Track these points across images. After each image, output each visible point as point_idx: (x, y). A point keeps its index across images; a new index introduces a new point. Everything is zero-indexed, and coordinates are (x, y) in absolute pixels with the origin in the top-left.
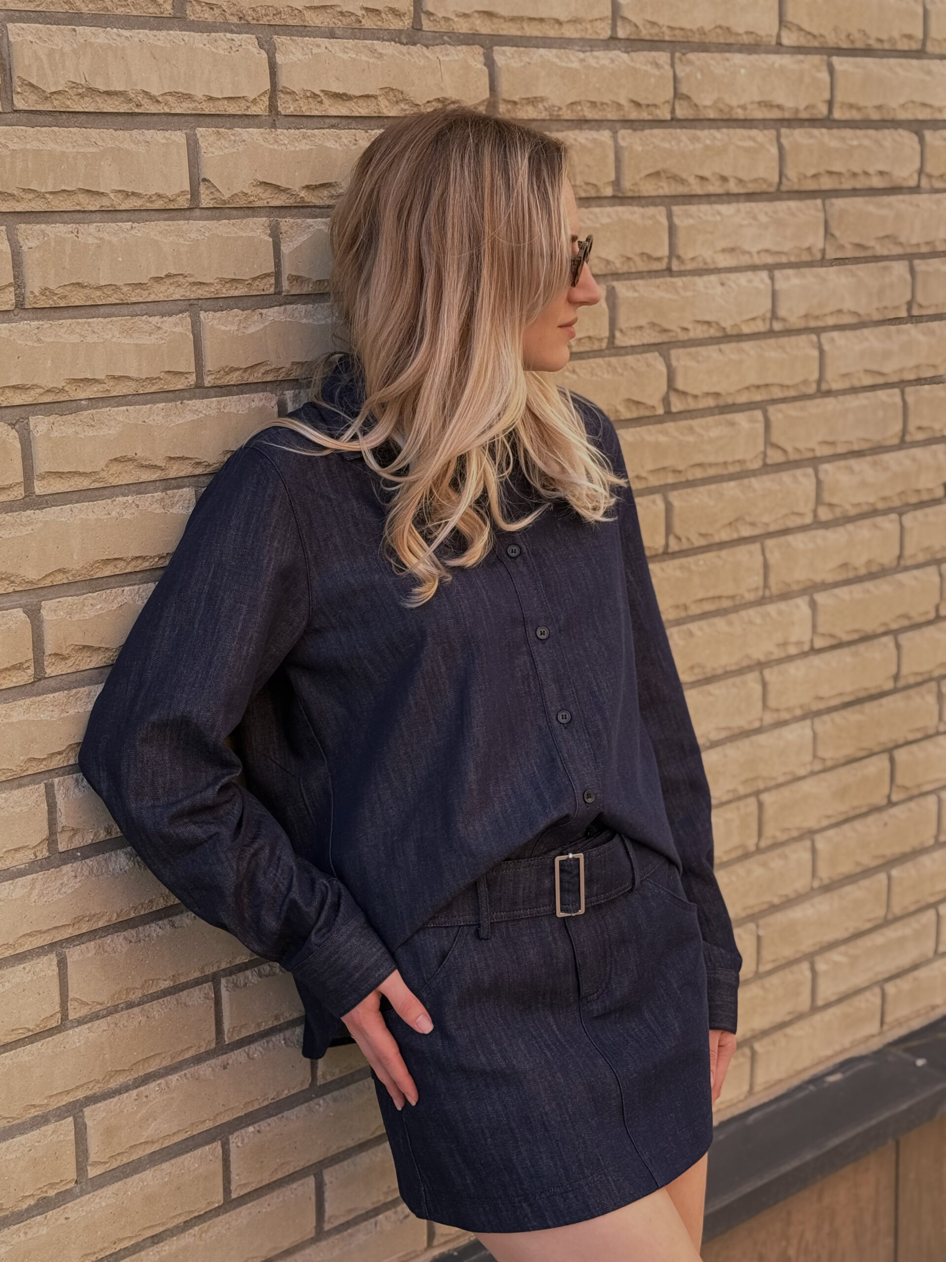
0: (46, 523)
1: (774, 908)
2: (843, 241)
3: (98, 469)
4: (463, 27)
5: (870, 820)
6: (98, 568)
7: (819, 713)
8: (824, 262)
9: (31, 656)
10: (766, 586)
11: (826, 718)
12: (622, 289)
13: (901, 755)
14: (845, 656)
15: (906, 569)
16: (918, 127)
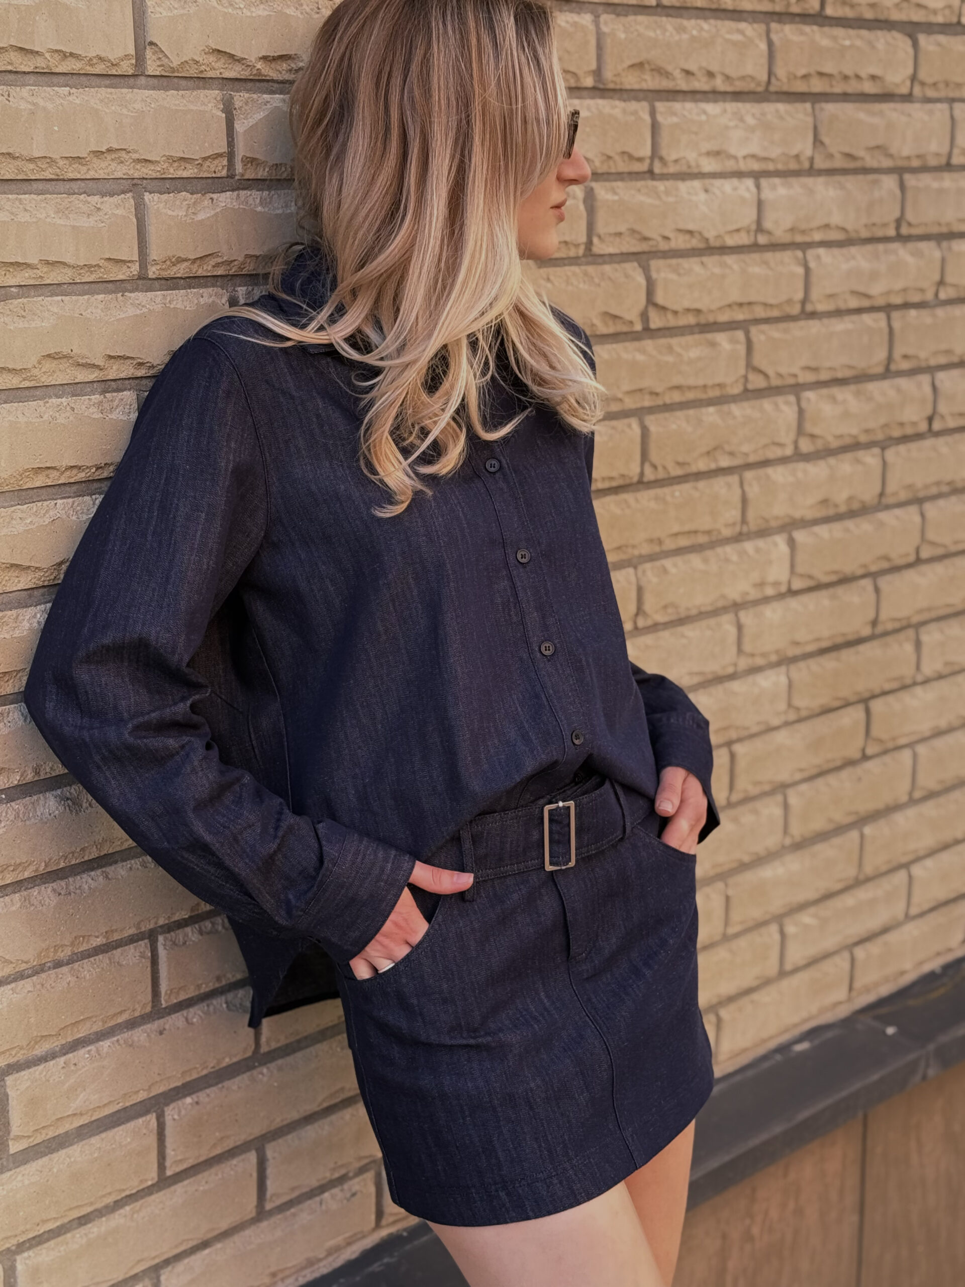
1: (743, 867)
2: (833, 150)
3: (30, 366)
5: (845, 774)
6: (27, 477)
7: (794, 660)
8: (812, 171)
10: (744, 521)
11: (802, 664)
12: (602, 191)
13: (877, 706)
14: (823, 599)
15: (888, 507)
16: (911, 29)
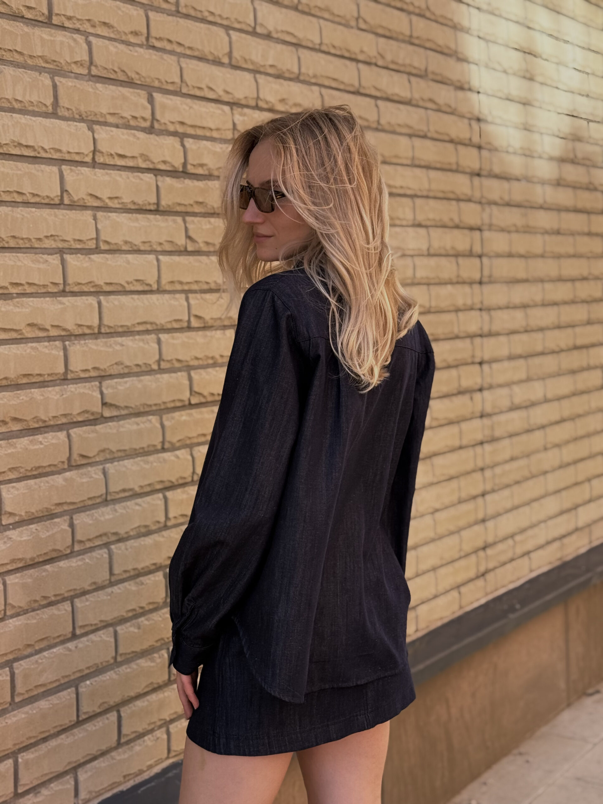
3: (21, 329)
6: (20, 378)
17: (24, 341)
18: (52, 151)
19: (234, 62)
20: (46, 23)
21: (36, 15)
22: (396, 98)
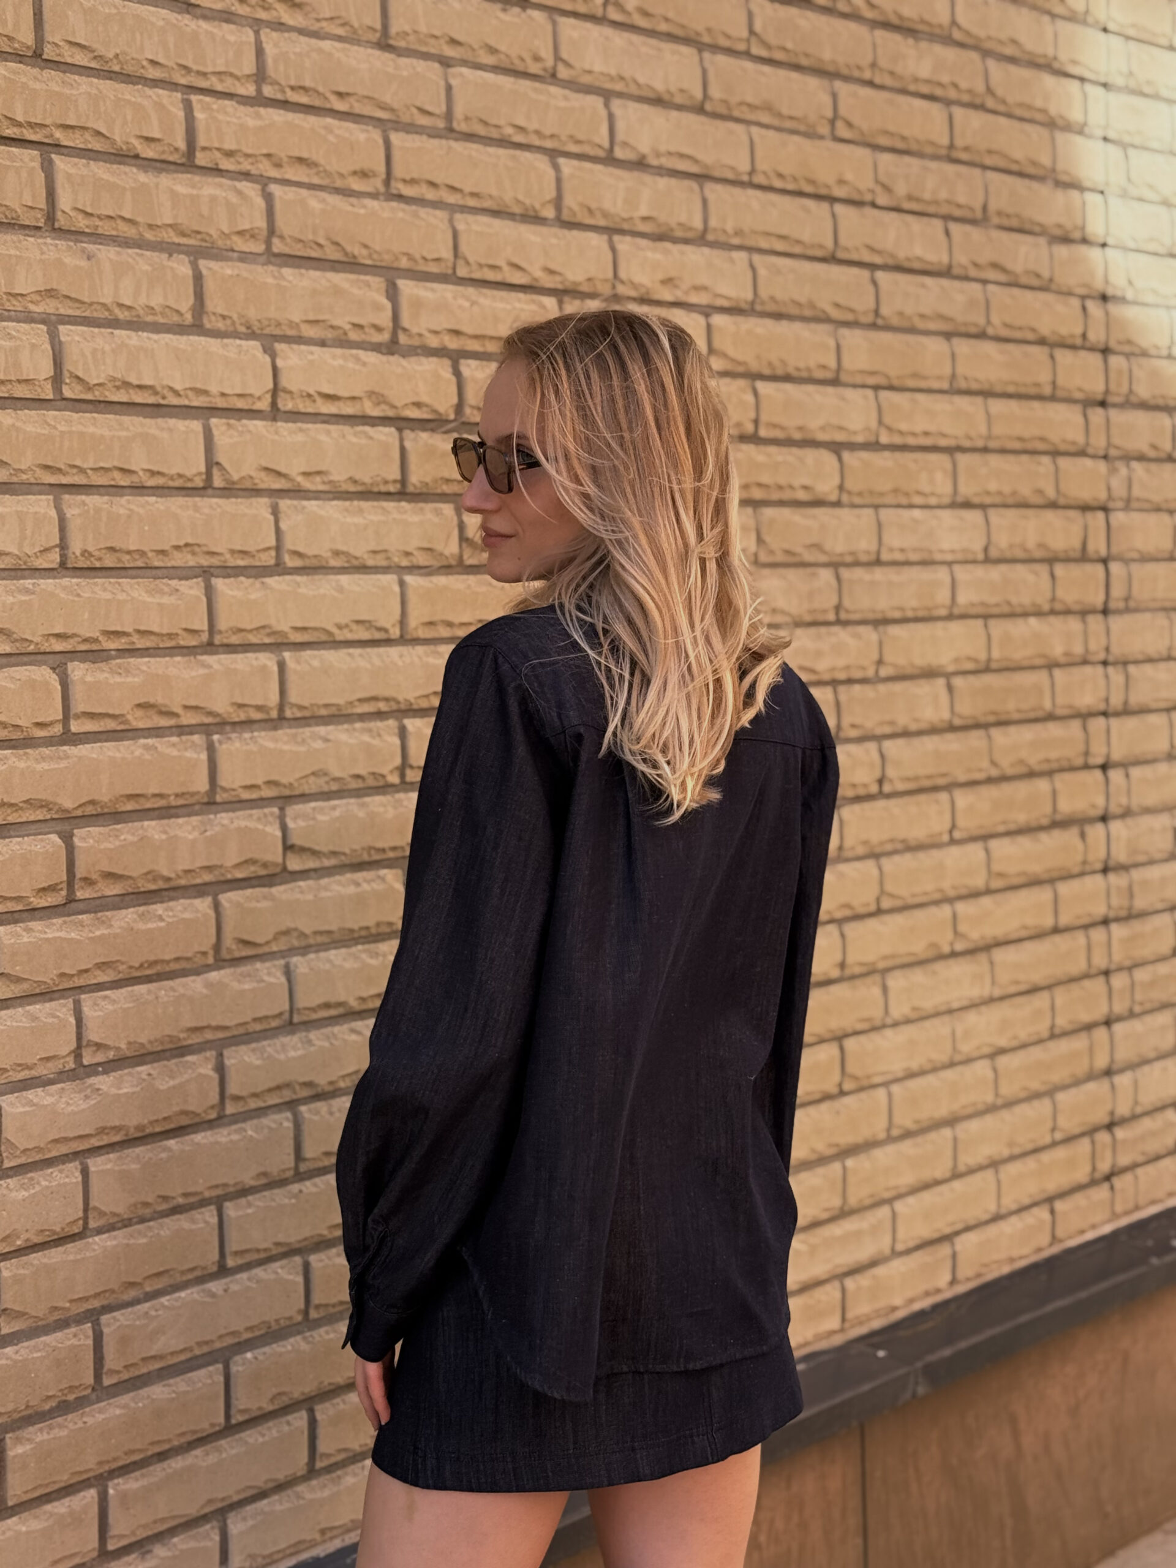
0: (80, 758)
2: (774, 547)
3: (125, 712)
4: (433, 342)
5: (824, 1106)
6: (123, 802)
9: (65, 878)
15: (847, 860)
16: (836, 448)
17: (130, 734)
18: (190, 393)
19: (566, 216)
20: (182, 165)
21: (163, 152)
22: (916, 265)
